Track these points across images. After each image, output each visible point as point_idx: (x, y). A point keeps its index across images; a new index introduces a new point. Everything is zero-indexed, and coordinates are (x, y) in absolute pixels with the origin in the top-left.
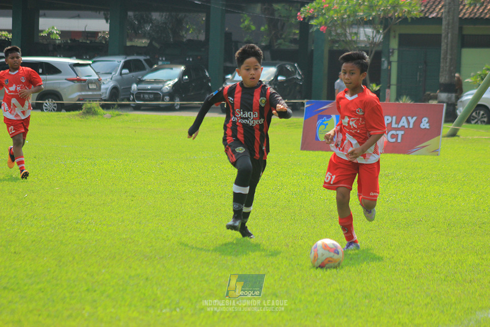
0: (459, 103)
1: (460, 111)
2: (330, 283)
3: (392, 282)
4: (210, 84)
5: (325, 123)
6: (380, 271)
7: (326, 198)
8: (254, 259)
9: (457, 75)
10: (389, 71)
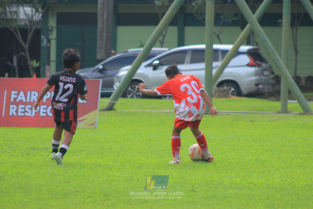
10: (49, 49)
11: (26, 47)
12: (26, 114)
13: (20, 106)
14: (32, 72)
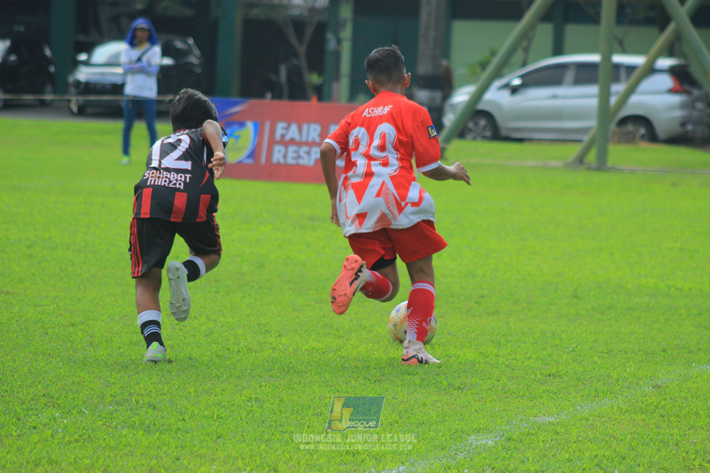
0: (447, 108)
1: (449, 119)
2: (239, 388)
3: (337, 387)
4: (52, 69)
5: (236, 134)
6: (319, 370)
7: (235, 253)
8: (120, 348)
9: (444, 63)
10: (337, 55)
11: (302, 50)
12: (301, 162)
13: (292, 148)
14: (310, 92)
